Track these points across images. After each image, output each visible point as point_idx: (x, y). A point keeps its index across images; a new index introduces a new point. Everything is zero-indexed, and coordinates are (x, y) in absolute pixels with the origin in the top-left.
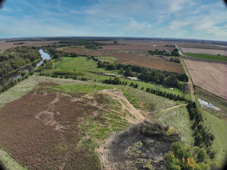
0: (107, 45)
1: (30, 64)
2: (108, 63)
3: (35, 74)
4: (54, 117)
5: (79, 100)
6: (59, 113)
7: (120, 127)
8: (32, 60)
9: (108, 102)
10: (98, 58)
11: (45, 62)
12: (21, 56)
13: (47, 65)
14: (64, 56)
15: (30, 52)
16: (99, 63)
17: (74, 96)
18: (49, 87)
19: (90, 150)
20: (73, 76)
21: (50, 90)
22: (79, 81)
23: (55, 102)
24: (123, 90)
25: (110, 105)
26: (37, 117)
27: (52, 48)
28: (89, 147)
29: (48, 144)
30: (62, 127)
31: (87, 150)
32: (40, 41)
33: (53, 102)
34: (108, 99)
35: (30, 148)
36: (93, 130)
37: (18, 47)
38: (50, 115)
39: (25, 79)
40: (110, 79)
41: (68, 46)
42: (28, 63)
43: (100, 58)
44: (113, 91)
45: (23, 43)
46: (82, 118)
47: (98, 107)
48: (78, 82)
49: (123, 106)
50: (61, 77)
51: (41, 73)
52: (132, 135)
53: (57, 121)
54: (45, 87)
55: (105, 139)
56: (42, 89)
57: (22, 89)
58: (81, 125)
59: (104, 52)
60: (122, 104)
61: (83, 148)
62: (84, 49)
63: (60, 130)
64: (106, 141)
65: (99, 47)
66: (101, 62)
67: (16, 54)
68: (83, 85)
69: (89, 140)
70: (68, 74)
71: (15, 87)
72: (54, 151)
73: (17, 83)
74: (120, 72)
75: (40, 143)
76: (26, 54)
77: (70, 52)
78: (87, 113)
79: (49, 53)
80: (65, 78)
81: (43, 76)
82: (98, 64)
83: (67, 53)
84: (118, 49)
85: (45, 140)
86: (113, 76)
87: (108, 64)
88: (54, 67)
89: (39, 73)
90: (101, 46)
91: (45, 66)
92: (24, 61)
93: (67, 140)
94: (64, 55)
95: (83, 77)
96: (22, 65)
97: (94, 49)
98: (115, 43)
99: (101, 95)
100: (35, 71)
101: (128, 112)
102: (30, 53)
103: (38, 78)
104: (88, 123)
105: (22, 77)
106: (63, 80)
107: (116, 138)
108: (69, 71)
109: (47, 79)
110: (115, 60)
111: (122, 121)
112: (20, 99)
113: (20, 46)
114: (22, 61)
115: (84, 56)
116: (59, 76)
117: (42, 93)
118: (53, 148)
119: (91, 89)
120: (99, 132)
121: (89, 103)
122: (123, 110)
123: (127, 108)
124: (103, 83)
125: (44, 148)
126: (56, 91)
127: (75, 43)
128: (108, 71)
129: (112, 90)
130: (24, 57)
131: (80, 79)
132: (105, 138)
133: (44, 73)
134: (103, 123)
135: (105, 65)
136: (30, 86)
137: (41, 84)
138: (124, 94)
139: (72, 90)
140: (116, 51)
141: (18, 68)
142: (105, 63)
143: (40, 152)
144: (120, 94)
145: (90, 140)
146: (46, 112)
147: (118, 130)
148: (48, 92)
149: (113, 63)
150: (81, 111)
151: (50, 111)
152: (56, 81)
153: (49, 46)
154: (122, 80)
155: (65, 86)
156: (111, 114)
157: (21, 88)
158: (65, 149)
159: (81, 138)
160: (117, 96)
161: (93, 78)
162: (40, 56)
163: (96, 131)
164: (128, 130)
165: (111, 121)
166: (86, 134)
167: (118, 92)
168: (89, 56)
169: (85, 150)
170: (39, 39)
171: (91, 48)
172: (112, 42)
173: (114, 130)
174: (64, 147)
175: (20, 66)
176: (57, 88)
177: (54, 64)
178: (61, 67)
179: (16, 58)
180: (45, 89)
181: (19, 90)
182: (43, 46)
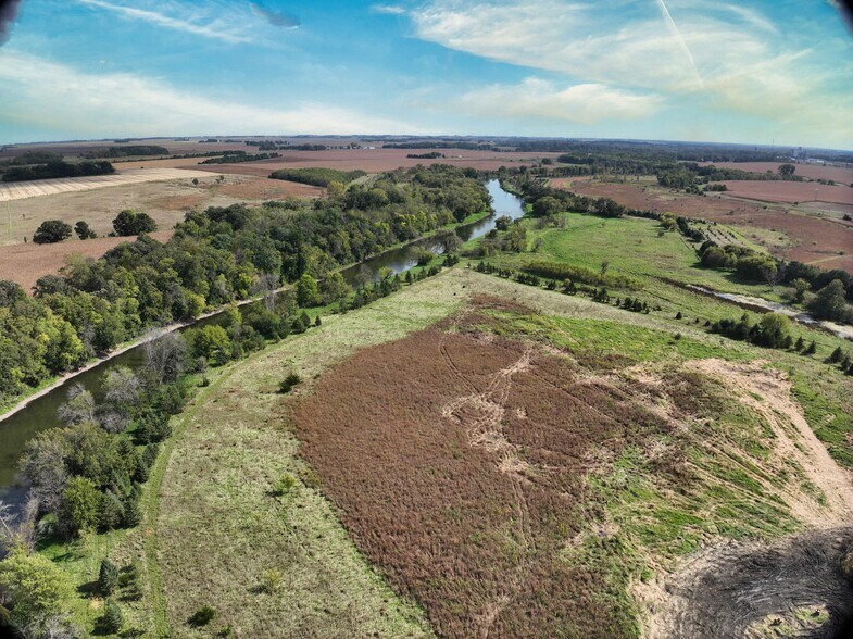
0: (747, 179)
1: (451, 228)
2: (743, 252)
3: (464, 262)
4: (502, 423)
5: (604, 380)
6: (521, 415)
7: (751, 524)
8: (460, 214)
9: (720, 410)
10: (704, 227)
11: (501, 224)
12: (426, 199)
13: (507, 237)
14: (570, 210)
15: (457, 187)
16: (703, 248)
17: (588, 362)
18: (503, 316)
19: (608, 579)
20: (593, 288)
21: (505, 325)
22: (616, 310)
23: (515, 371)
24: (791, 374)
25: (726, 426)
26: (447, 412)
27: (532, 178)
28: (610, 567)
29: (466, 515)
30: (523, 466)
31: (597, 574)
32: (495, 150)
33: (506, 372)
34: (721, 401)
35: (403, 511)
36: (635, 506)
37: (419, 166)
38: (489, 414)
39: (429, 275)
40: (743, 318)
41: (593, 174)
42: (444, 224)
43: (712, 227)
44: (748, 373)
45: (439, 155)
46: (604, 453)
47: (673, 422)
48: (609, 312)
49: (780, 439)
50: (551, 287)
51: (482, 263)
52: (794, 568)
53: (509, 441)
54: (490, 313)
55: (679, 555)
56: (479, 319)
57: (413, 310)
58: (593, 475)
59: (730, 208)
60: (780, 432)
61: (583, 564)
62: (651, 190)
63: (516, 475)
64: (680, 562)
65: (712, 184)
66: (713, 244)
67: (411, 190)
68: (628, 326)
69: (611, 541)
70: (576, 277)
71: (395, 298)
72: (481, 543)
73: (400, 288)
74: (793, 297)
75: (438, 502)
76: (441, 194)
77: (596, 198)
78: (625, 436)
79: (518, 196)
80: (564, 292)
81: (489, 276)
82: (699, 253)
83: (585, 201)
84: (794, 198)
85: (459, 496)
86: (757, 309)
87: (743, 259)
88: (529, 248)
89: (475, 263)
90: (722, 183)
91: (501, 241)
92: (433, 216)
93: (531, 517)
94: (572, 205)
95: (633, 298)
96: (425, 227)
97: (692, 190)
98: (787, 172)
99: (693, 380)
100: (466, 255)
101: (799, 473)
102: (454, 191)
103: (471, 280)
104: (621, 477)
105: (420, 269)
106: (557, 296)
107: (722, 565)
108: (582, 267)
109: (499, 288)
110: (778, 243)
111: (764, 500)
112: (403, 341)
113: (427, 163)
114: (427, 214)
115: (646, 215)
116: (543, 281)
117: (475, 334)
118: (478, 531)
119: (657, 349)
120: (657, 520)
121: (641, 401)
122: (777, 459)
123: (799, 455)
124: (708, 332)
125: (448, 522)
126: (524, 332)
127: (619, 165)
128: (739, 287)
129: (743, 367)
130: (435, 201)
131: (618, 302)
132: (680, 550)
133: (492, 264)
134: (683, 493)
135: (729, 260)
136: (441, 302)
137: (477, 301)
138: (795, 393)
139: (581, 341)
140: (786, 207)
141: (413, 237)
142: (730, 252)
143: (434, 534)
144: (776, 387)
145: (617, 541)
146: (477, 401)
147: (739, 535)
148: (497, 333)
149: (768, 254)
150: (605, 424)
151: (494, 399)
152: (531, 299)
153: (523, 169)
154: (794, 331)
155: (558, 319)
156: (723, 463)
157: (411, 304)
158: (520, 547)
159: (587, 525)
160: (762, 395)
161: (672, 305)
162: (488, 205)
163: (647, 514)
164: (782, 543)
165: (717, 490)
166: (608, 515)
167: (771, 380)
168: (668, 217)
169: (589, 572)
170: (492, 143)
171: (682, 186)
172: (774, 167)
173: (722, 531)
174: (516, 539)
175: (417, 232)
176: (531, 325)
177: (532, 237)
178: (554, 250)
179: (411, 203)
180: (488, 321)
181: (404, 312)
182: (502, 169)
